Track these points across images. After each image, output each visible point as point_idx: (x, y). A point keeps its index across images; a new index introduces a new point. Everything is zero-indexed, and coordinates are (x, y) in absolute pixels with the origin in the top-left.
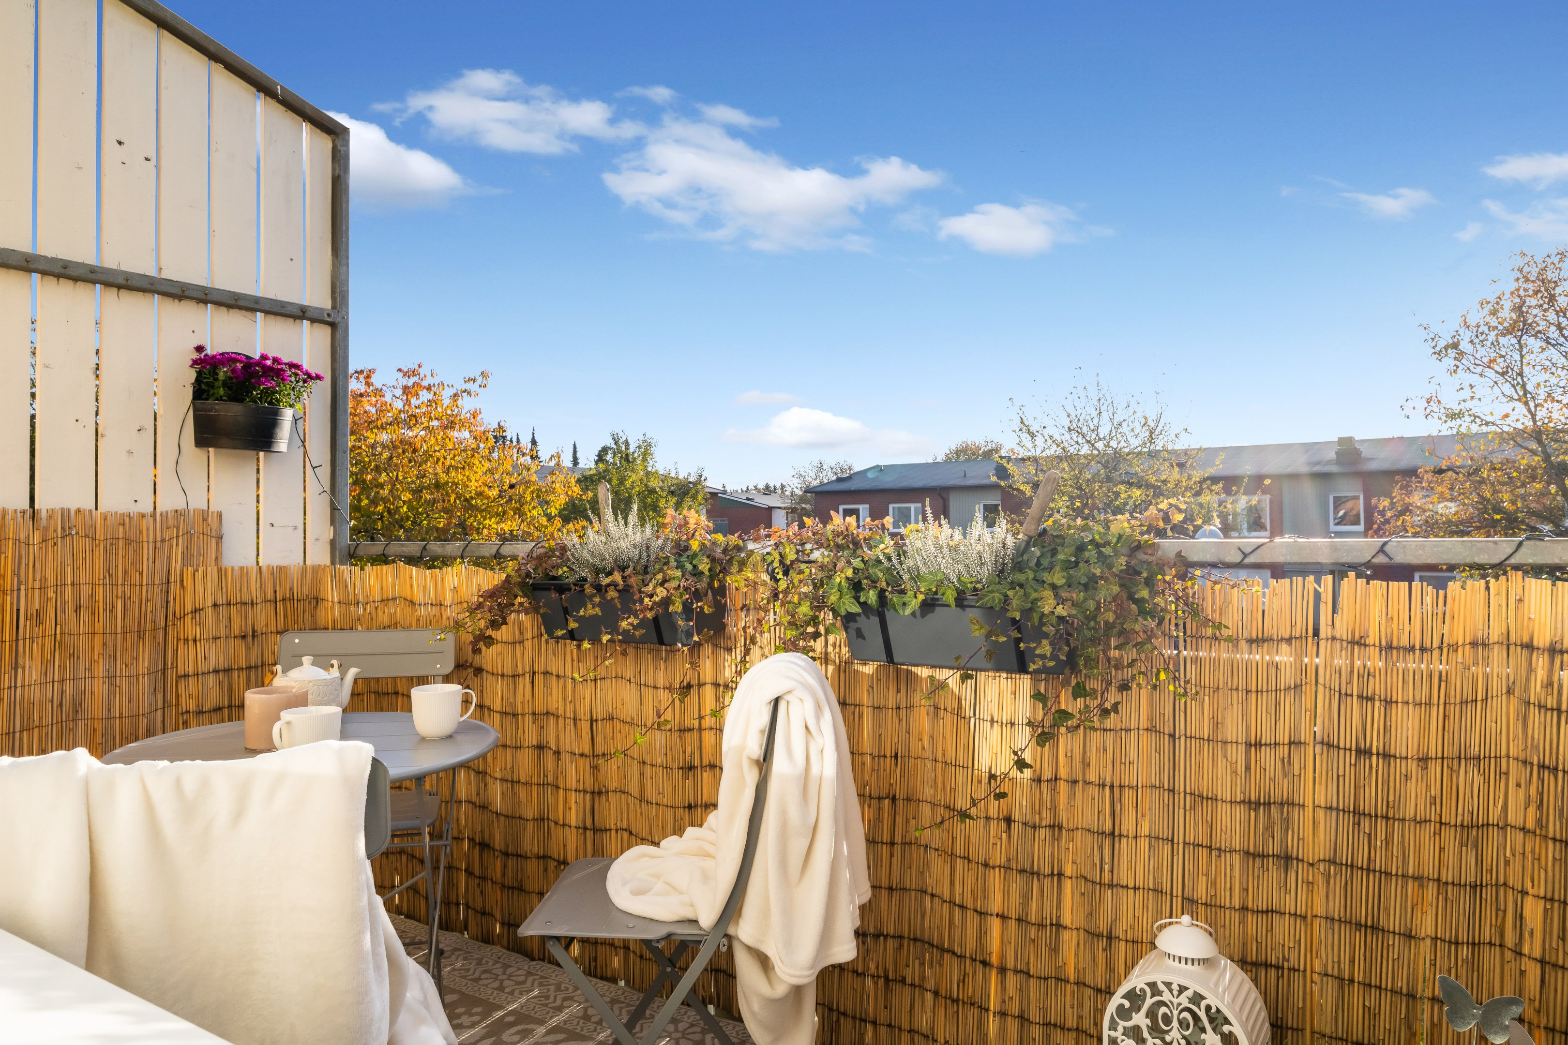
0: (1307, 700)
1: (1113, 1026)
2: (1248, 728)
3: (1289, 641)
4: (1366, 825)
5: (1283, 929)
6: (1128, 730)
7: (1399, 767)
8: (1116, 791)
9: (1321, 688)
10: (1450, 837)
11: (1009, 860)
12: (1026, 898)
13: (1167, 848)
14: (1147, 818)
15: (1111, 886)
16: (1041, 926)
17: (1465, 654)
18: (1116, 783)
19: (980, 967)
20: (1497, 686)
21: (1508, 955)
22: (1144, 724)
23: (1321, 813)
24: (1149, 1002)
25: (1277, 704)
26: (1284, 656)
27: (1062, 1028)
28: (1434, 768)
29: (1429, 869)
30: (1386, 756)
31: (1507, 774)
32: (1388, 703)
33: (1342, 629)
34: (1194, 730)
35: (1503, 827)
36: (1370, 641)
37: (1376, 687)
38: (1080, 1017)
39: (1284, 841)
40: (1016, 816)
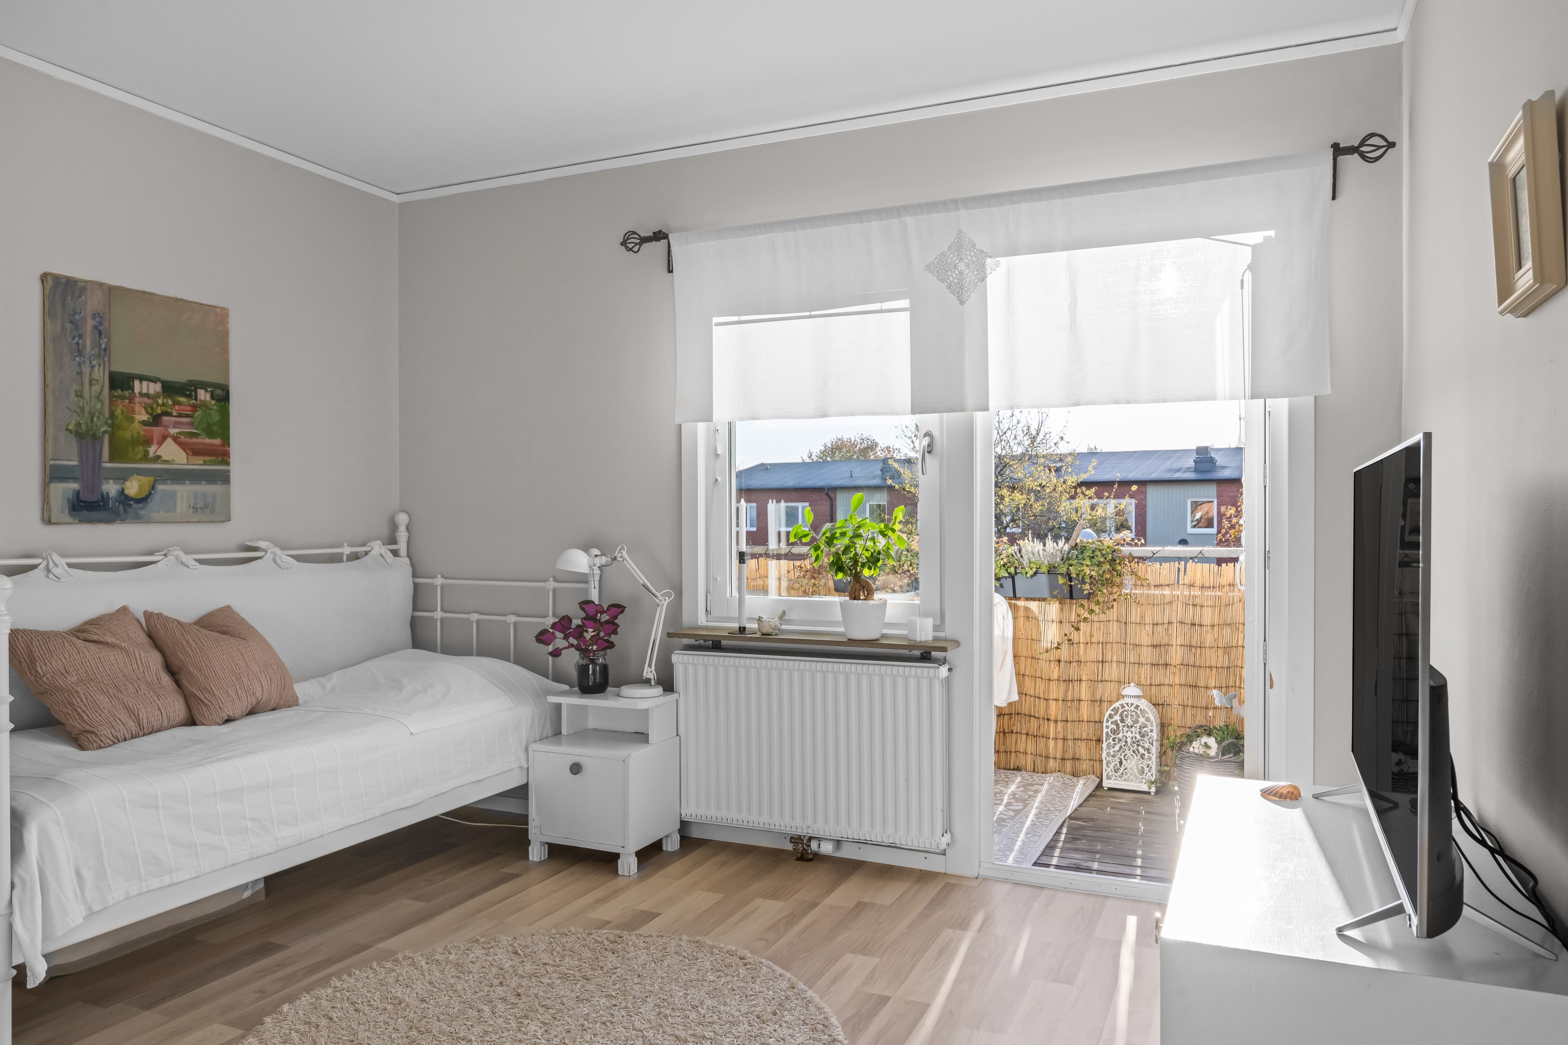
0: (1175, 607)
1: (1108, 721)
2: (1153, 618)
3: (1168, 585)
4: (1193, 650)
5: (1165, 690)
6: (1109, 621)
7: (1205, 628)
8: (1104, 645)
9: (1179, 602)
10: (1220, 651)
11: (1059, 677)
12: (1067, 691)
13: (1123, 665)
14: (1116, 655)
15: (1102, 681)
16: (1073, 701)
17: (1227, 589)
18: (1104, 642)
19: (1046, 721)
20: (1236, 599)
21: (1237, 689)
22: (1115, 619)
23: (1178, 647)
24: (1120, 711)
25: (1164, 609)
26: (1167, 591)
27: (1081, 740)
28: (1216, 628)
29: (1213, 664)
30: (1201, 625)
31: (1238, 629)
32: (1202, 606)
33: (1187, 581)
34: (1133, 620)
35: (1237, 647)
36: (1196, 585)
37: (1198, 601)
38: (1088, 734)
39: (1165, 659)
40: (1062, 659)
